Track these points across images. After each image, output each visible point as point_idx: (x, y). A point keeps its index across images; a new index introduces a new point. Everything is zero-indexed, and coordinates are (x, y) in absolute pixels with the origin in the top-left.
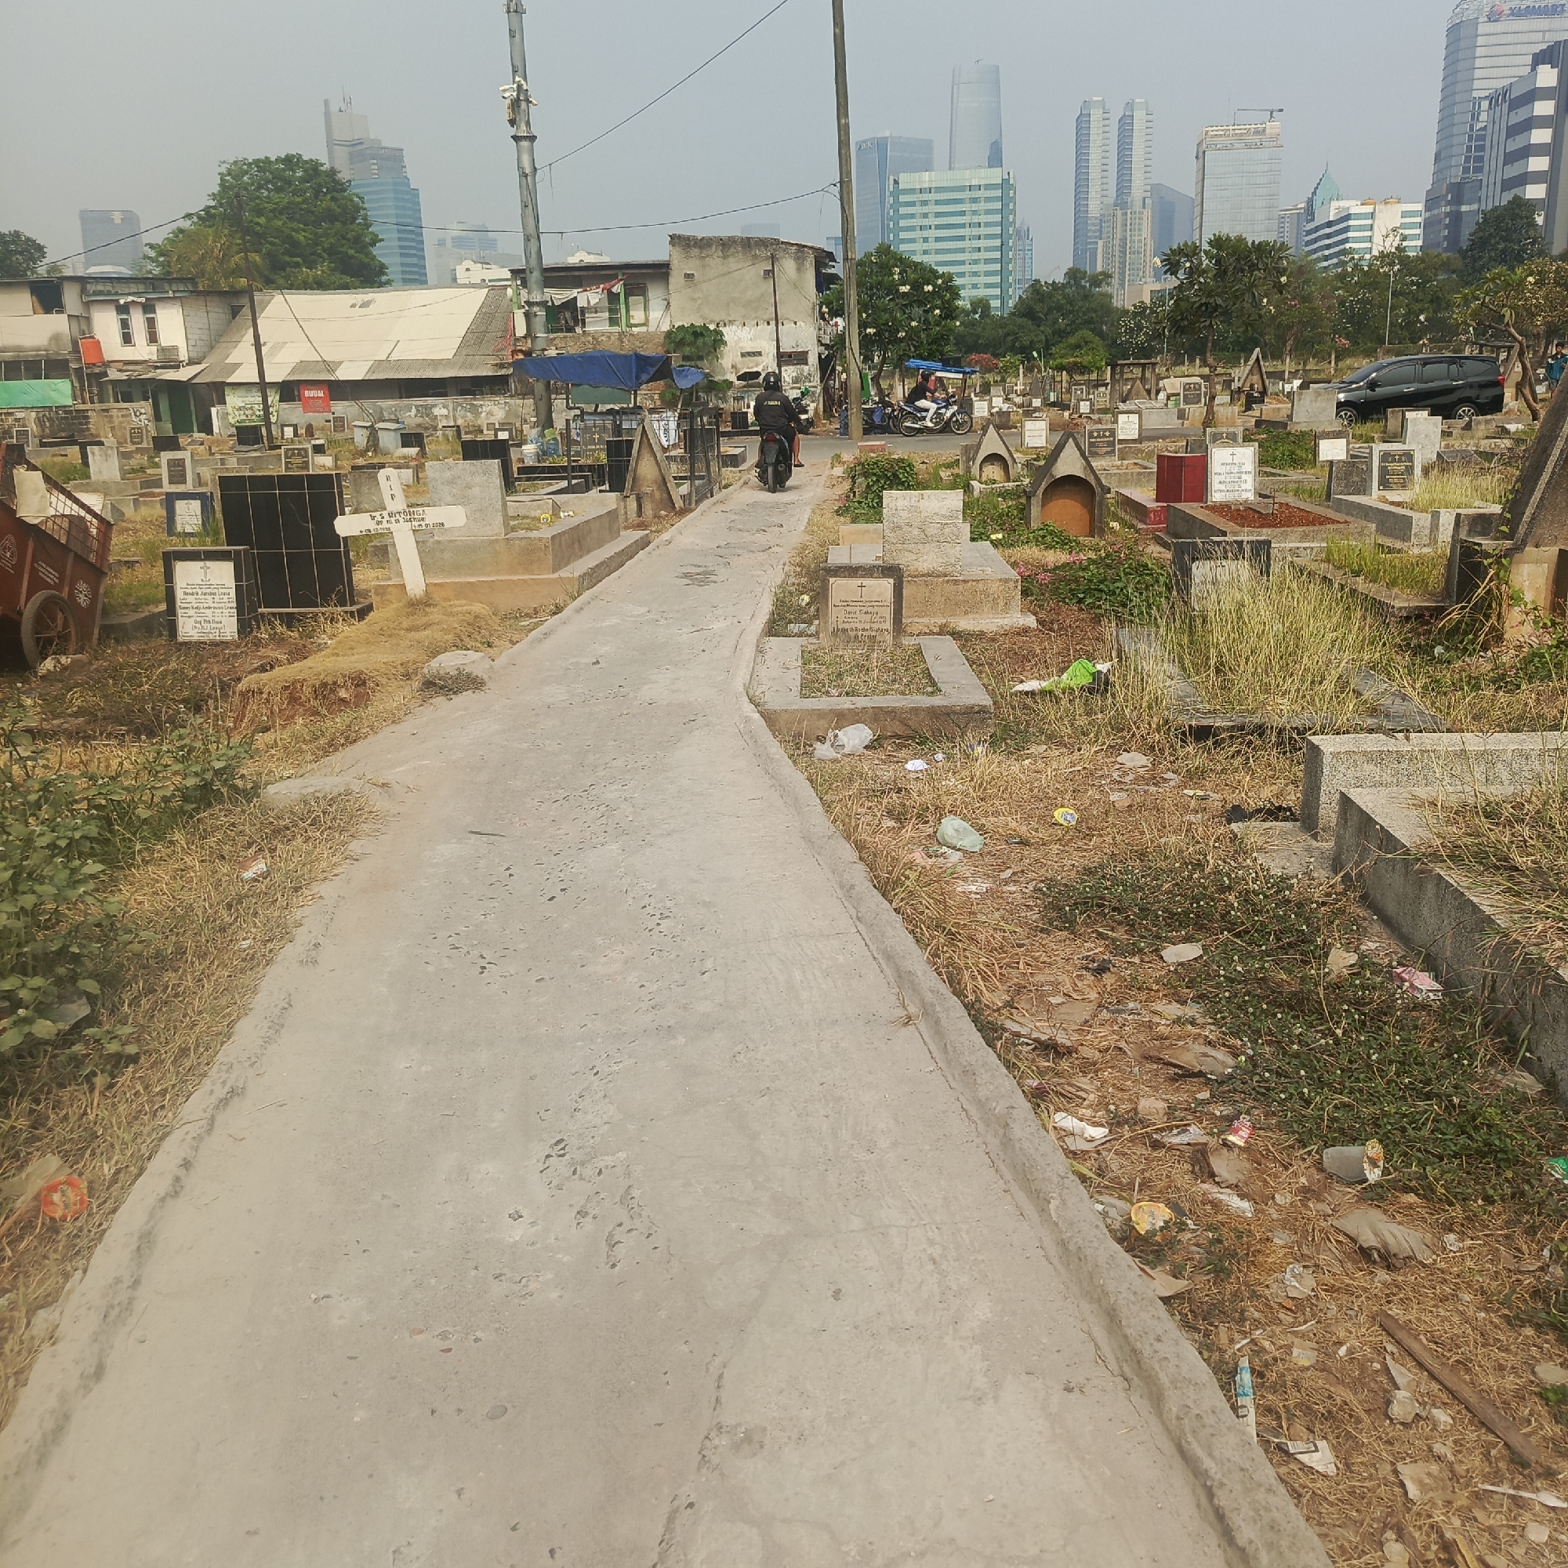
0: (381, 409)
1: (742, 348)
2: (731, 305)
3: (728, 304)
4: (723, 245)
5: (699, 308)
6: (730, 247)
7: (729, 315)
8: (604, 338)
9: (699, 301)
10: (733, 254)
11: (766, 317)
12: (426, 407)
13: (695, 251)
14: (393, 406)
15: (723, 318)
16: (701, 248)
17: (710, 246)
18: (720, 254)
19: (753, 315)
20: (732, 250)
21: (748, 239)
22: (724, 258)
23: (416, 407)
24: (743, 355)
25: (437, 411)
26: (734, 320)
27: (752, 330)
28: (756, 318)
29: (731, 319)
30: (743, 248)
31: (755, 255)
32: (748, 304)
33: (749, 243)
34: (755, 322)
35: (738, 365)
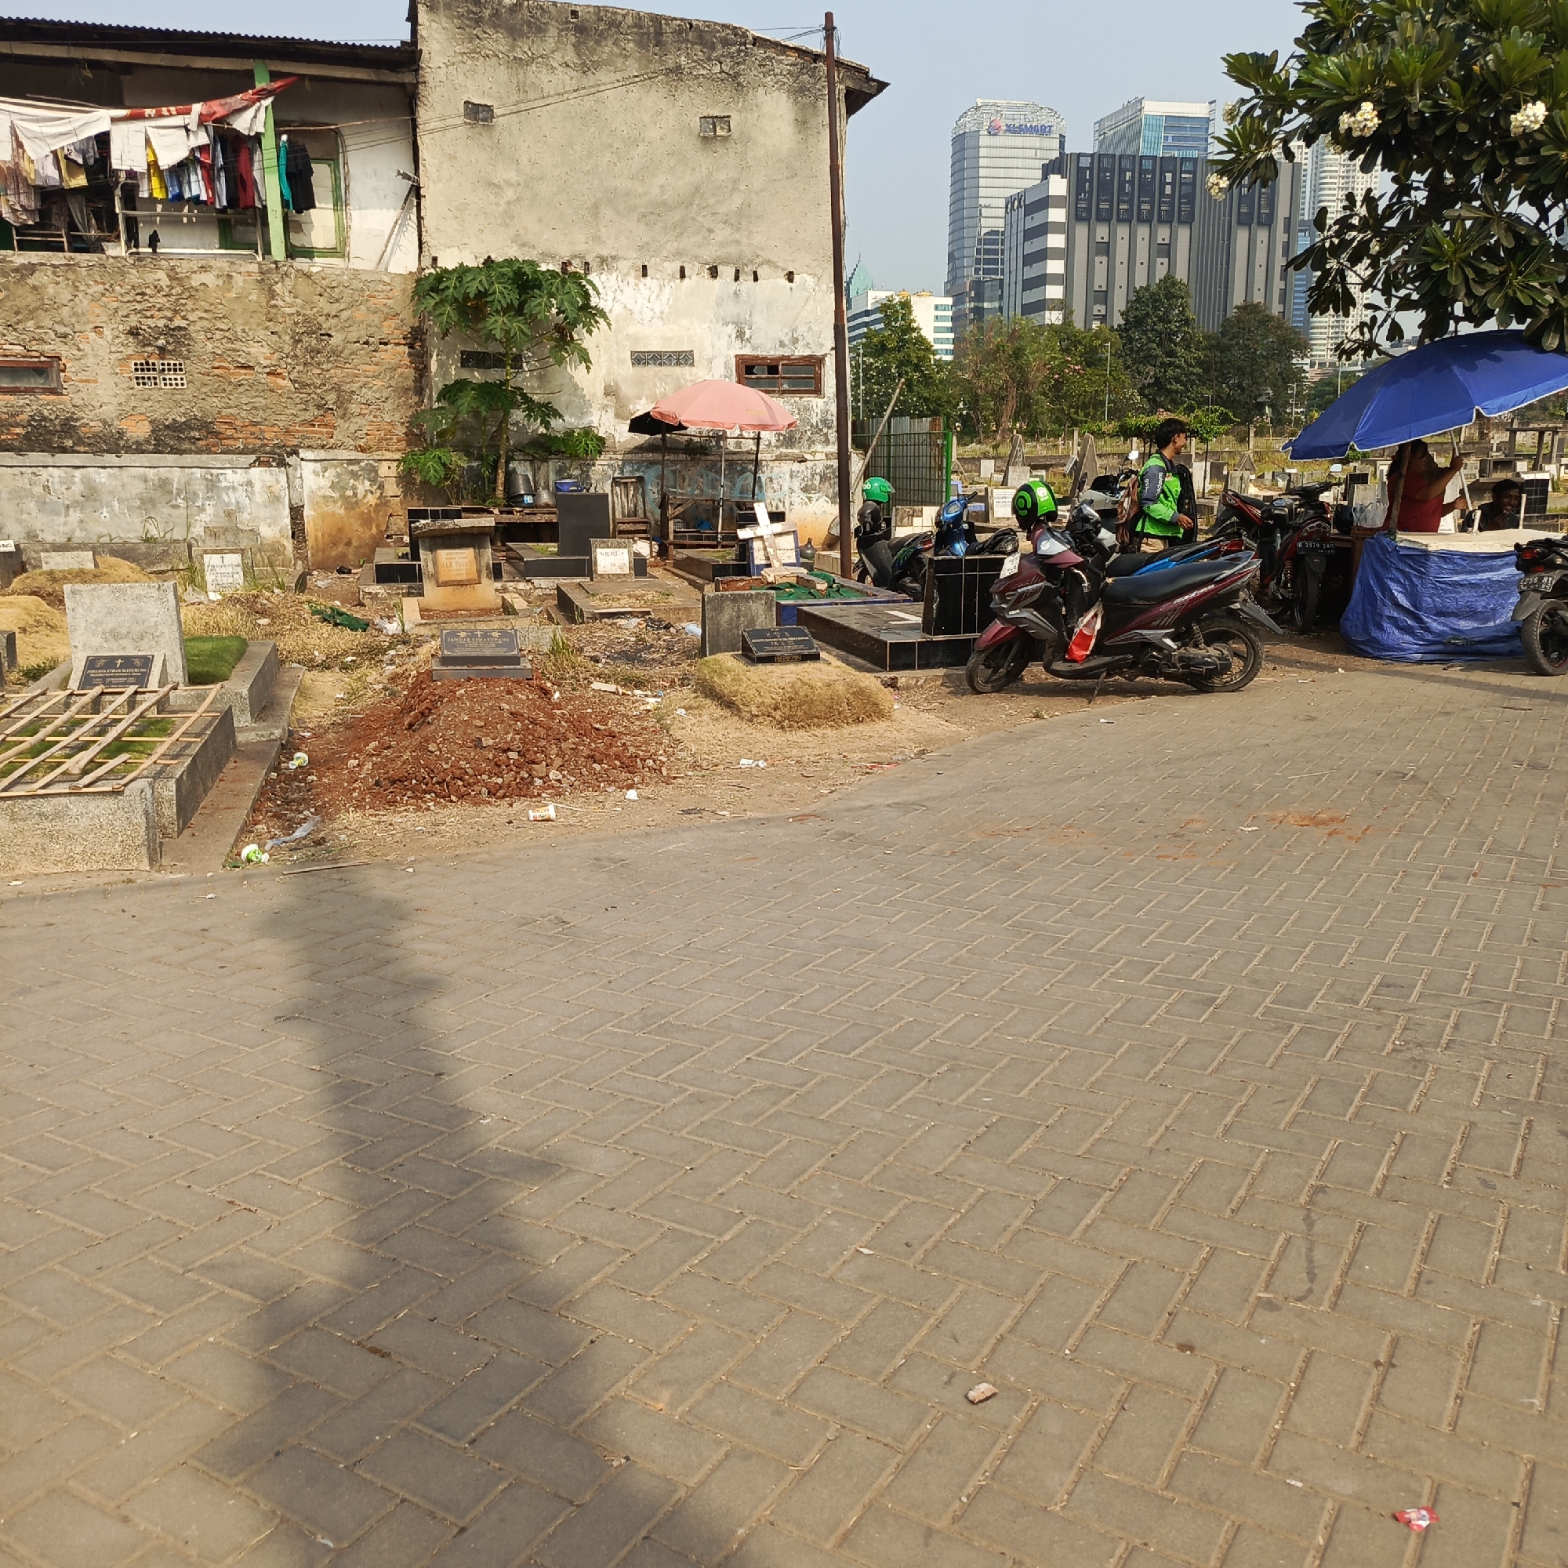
1: (636, 338)
2: (607, 212)
3: (596, 206)
4: (581, 30)
5: (508, 215)
6: (602, 36)
7: (597, 239)
8: (209, 278)
9: (510, 194)
10: (607, 63)
11: (709, 254)
13: (497, 41)
15: (580, 248)
16: (514, 34)
17: (540, 30)
18: (571, 56)
19: (672, 247)
20: (608, 48)
21: (656, 19)
22: (585, 69)
24: (640, 359)
26: (614, 258)
27: (667, 290)
28: (679, 254)
29: (605, 253)
30: (641, 44)
31: (678, 70)
32: (654, 212)
33: (659, 33)
34: (677, 266)
35: (626, 390)
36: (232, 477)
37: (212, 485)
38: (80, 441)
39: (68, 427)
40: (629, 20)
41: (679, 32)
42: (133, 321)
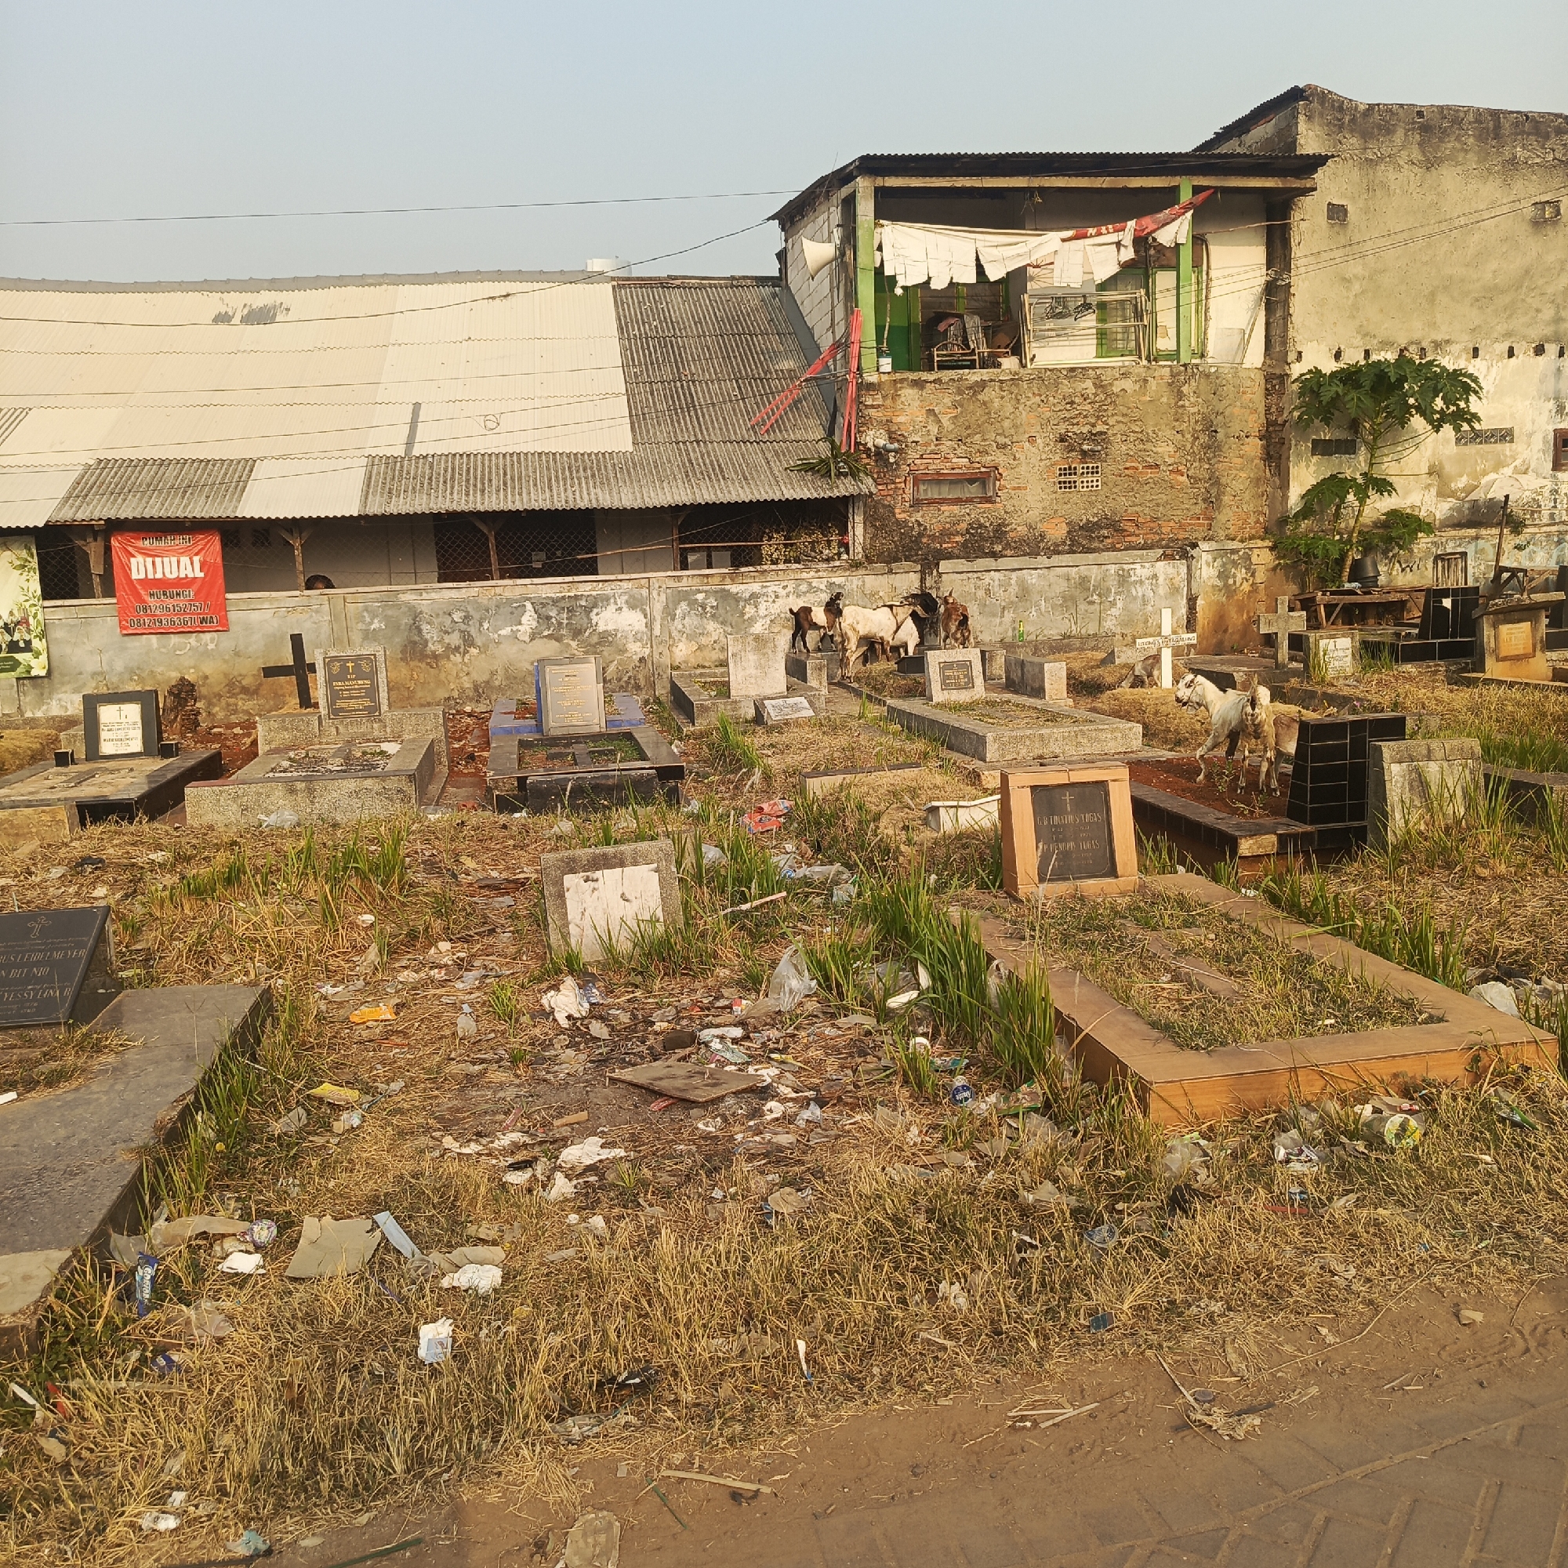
0: (416, 615)
2: (1443, 299)
3: (1433, 294)
4: (1425, 129)
5: (1355, 308)
6: (1444, 132)
7: (1433, 325)
8: (1128, 384)
9: (1357, 287)
10: (1448, 158)
11: (1536, 333)
12: (570, 606)
13: (1353, 145)
14: (457, 605)
15: (1416, 336)
16: (1364, 136)
17: (1388, 130)
18: (1417, 155)
19: (1501, 328)
20: (1450, 145)
21: (1495, 114)
22: (1430, 164)
23: (540, 606)
24: (1463, 438)
25: (606, 619)
26: (1448, 342)
27: (1494, 370)
28: (1508, 334)
29: (1439, 338)
30: (1481, 137)
31: (1513, 161)
32: (1486, 297)
33: (1498, 126)
34: (1505, 347)
35: (1449, 469)
36: (1141, 571)
37: (1123, 579)
38: (1008, 546)
39: (999, 532)
40: (1471, 117)
41: (1517, 124)
42: (1062, 428)
